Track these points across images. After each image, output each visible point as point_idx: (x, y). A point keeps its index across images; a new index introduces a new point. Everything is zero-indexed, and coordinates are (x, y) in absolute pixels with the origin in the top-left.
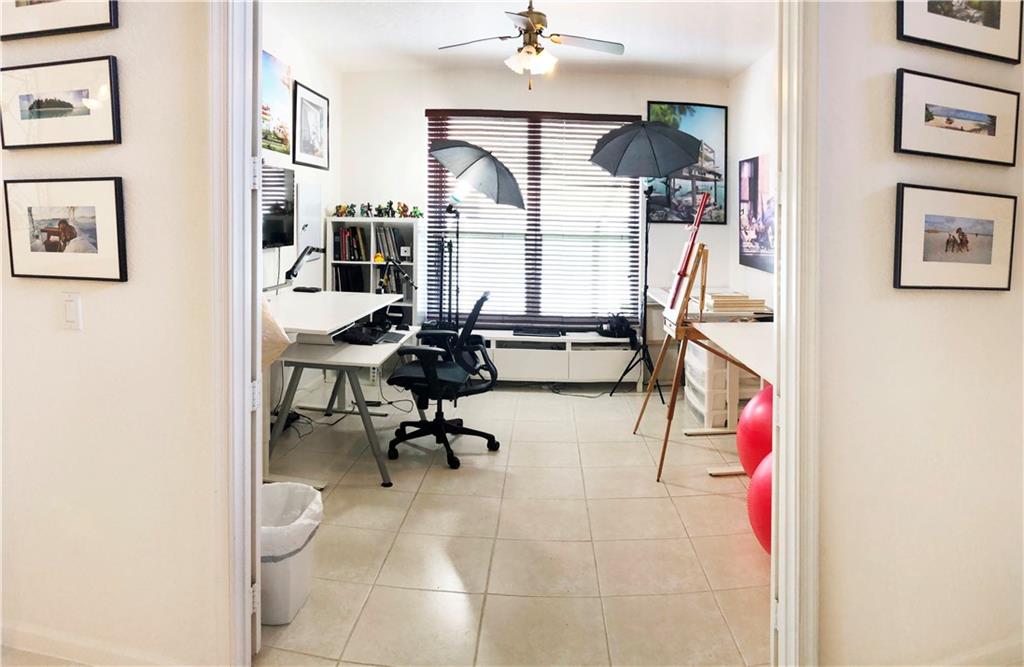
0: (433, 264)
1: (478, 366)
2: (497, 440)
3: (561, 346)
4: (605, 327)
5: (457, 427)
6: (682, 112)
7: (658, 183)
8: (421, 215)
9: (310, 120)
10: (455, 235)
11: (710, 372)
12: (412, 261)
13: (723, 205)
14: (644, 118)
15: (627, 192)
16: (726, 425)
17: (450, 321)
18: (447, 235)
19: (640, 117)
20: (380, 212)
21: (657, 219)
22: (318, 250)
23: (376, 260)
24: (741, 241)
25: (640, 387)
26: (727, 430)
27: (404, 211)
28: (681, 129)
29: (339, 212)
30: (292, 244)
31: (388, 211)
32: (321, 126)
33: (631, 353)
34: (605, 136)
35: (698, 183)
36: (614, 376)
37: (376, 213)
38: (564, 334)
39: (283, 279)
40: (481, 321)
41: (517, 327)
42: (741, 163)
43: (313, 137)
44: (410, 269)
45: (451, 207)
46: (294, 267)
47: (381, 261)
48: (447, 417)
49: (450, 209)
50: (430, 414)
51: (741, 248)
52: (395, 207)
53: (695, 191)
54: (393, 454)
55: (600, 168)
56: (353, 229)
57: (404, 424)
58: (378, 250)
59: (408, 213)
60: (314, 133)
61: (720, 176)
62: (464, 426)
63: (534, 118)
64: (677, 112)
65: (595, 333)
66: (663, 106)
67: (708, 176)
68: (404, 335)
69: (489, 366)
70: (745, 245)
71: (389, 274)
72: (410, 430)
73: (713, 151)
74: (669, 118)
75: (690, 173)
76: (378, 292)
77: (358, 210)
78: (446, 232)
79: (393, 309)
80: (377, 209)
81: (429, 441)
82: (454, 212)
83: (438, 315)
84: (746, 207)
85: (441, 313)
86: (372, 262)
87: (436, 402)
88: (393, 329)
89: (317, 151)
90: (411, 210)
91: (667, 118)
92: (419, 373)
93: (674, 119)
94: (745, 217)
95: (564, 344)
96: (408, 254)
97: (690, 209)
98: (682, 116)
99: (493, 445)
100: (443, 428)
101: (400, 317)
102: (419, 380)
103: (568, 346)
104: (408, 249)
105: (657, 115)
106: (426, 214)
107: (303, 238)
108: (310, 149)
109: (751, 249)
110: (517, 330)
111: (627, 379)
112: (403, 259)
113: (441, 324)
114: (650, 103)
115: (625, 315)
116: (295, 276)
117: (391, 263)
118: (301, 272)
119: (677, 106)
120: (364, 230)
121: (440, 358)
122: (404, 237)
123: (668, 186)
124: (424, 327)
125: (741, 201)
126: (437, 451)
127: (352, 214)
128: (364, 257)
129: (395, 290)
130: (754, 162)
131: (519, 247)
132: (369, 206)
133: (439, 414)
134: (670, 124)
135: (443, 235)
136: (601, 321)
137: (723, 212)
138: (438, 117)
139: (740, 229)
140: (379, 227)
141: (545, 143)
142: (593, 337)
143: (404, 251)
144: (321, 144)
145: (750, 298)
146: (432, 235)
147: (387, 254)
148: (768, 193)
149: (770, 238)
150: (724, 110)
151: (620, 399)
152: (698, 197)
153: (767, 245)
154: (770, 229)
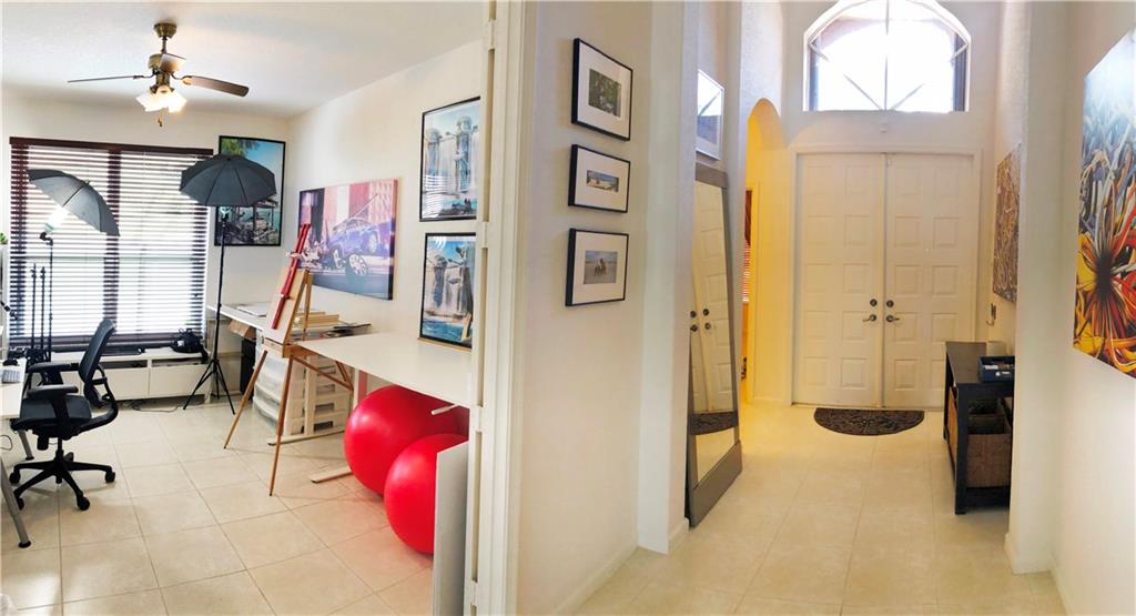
3: (142, 364)
4: (180, 343)
6: (249, 146)
13: (278, 229)
14: (216, 151)
15: (191, 219)
16: (302, 431)
17: (43, 346)
19: (212, 150)
25: (208, 400)
26: (305, 435)
33: (201, 369)
34: (190, 167)
35: (258, 210)
36: (189, 392)
38: (143, 351)
42: (302, 194)
53: (254, 218)
55: (188, 197)
57: (20, 468)
61: (276, 203)
63: (116, 150)
64: (244, 146)
65: (170, 349)
67: (267, 203)
72: (27, 473)
74: (237, 151)
82: (48, 238)
85: (33, 338)
87: (57, 440)
93: (241, 152)
95: (146, 361)
97: (251, 234)
98: (248, 150)
99: (110, 476)
103: (150, 363)
105: (227, 148)
111: (198, 392)
114: (221, 138)
115: (192, 331)
123: (234, 212)
130: (319, 194)
131: (98, 269)
133: (60, 452)
136: (174, 337)
137: (277, 235)
138: (19, 145)
141: (124, 173)
142: (167, 353)
145: (326, 314)
148: (335, 220)
149: (336, 260)
150: (282, 145)
151: (193, 412)
152: (258, 222)
153: (332, 265)
154: (336, 252)
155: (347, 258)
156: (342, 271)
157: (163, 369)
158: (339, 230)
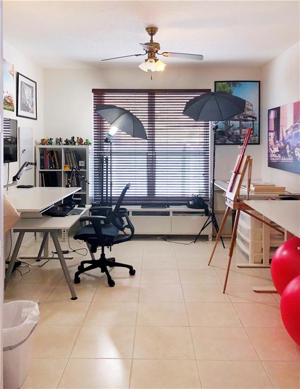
0: (97, 170)
1: (124, 226)
2: (134, 269)
3: (167, 214)
4: (191, 203)
5: (113, 263)
6: (234, 86)
7: (221, 124)
8: (90, 144)
9: (27, 93)
10: (109, 154)
11: (252, 230)
12: (86, 169)
13: (258, 133)
14: (213, 91)
15: (202, 129)
17: (107, 201)
18: (105, 154)
19: (210, 90)
20: (67, 142)
21: (219, 143)
22: (32, 164)
23: (65, 169)
24: (269, 154)
25: (210, 238)
26: (263, 265)
27: (81, 141)
28: (233, 95)
29: (43, 142)
30: (17, 161)
31: (72, 142)
32: (32, 97)
34: (191, 100)
35: (243, 123)
36: (195, 231)
37: (65, 143)
38: (168, 207)
39: (11, 181)
40: (126, 200)
41: (143, 203)
42: (269, 111)
43: (28, 102)
44: (85, 173)
45: (107, 139)
46: (18, 174)
47: (68, 169)
48: (107, 257)
49: (106, 141)
50: (97, 256)
51: (269, 158)
52: (75, 140)
53: (242, 127)
54: (77, 281)
55: (188, 117)
56: (52, 152)
57: (83, 263)
58: (66, 163)
59: (83, 143)
60: (28, 100)
61: (256, 118)
62: (116, 262)
63: (151, 93)
64: (231, 85)
65: (185, 206)
66: (223, 83)
67: (249, 118)
68: (83, 210)
69: (130, 226)
70: (272, 156)
71: (73, 176)
72: (86, 265)
73: (251, 105)
74: (227, 89)
75: (239, 117)
76: (67, 186)
77: (54, 141)
78: (104, 153)
79: (76, 196)
80: (65, 141)
81: (97, 271)
82: (109, 142)
83: (101, 198)
84: (272, 135)
85: (102, 197)
86: (63, 170)
87: (101, 248)
88: (76, 207)
89: (30, 109)
90: (84, 141)
91: (226, 90)
92: (92, 231)
93: (230, 90)
94: (271, 140)
95: (169, 212)
96: (83, 165)
97: (238, 137)
98: (234, 88)
99: (132, 272)
100: (105, 264)
101: (79, 200)
102: (92, 235)
103: (171, 214)
104: (83, 162)
105: (220, 88)
106: (93, 144)
107: (22, 158)
108: (26, 109)
109: (275, 158)
110: (143, 205)
111: (203, 233)
112: (81, 167)
113: (102, 203)
114: (216, 82)
115: (202, 196)
116: (18, 179)
117: (74, 170)
118: (22, 177)
119: (231, 83)
120: (58, 152)
121: (102, 222)
122: (80, 156)
123: (226, 125)
124: (93, 205)
125: (269, 131)
126: (102, 277)
127: (51, 143)
128: (58, 167)
129: (76, 185)
130: (278, 110)
131: (143, 160)
132: (60, 139)
133: (103, 255)
134: (228, 92)
135: (103, 154)
136: (188, 199)
137: (257, 138)
138: (99, 94)
139: (269, 147)
140: (67, 150)
142: (184, 208)
143: (81, 163)
144: (32, 106)
145: (276, 186)
146: (96, 154)
147: (72, 166)
148: (286, 126)
149: (288, 151)
150: (258, 83)
151: (200, 245)
152: (243, 130)
153: (285, 155)
154: (288, 146)
155: (293, 151)
156: (291, 159)
157: (180, 217)
158: (289, 132)
